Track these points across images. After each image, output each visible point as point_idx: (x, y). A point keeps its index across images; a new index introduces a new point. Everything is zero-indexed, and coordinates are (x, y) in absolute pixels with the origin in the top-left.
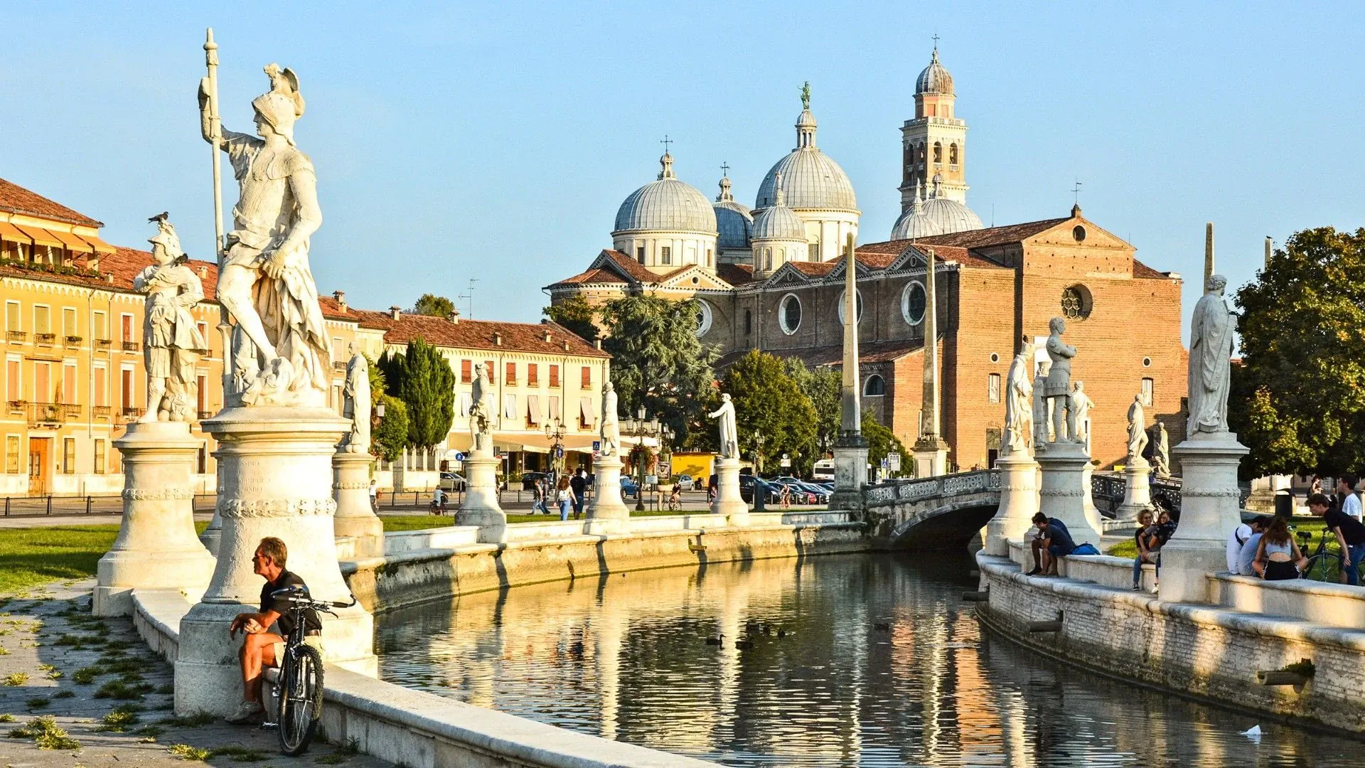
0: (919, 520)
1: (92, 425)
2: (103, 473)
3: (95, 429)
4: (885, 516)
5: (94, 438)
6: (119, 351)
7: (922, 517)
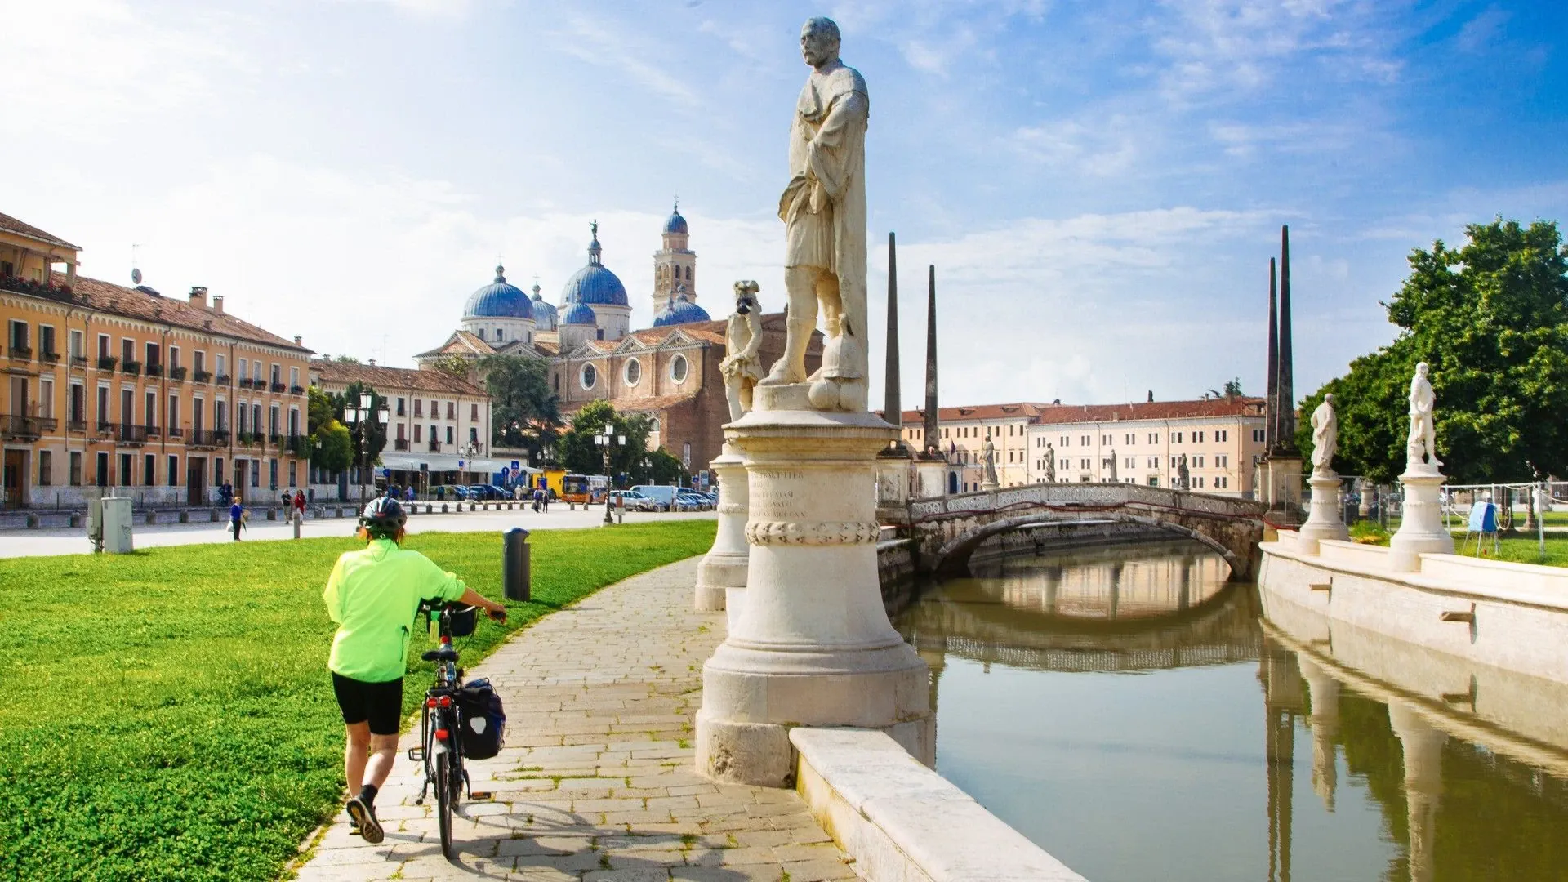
0: (971, 536)
1: (69, 439)
2: (79, 484)
3: (71, 442)
4: (932, 532)
5: (70, 450)
6: (95, 369)
7: (974, 533)
